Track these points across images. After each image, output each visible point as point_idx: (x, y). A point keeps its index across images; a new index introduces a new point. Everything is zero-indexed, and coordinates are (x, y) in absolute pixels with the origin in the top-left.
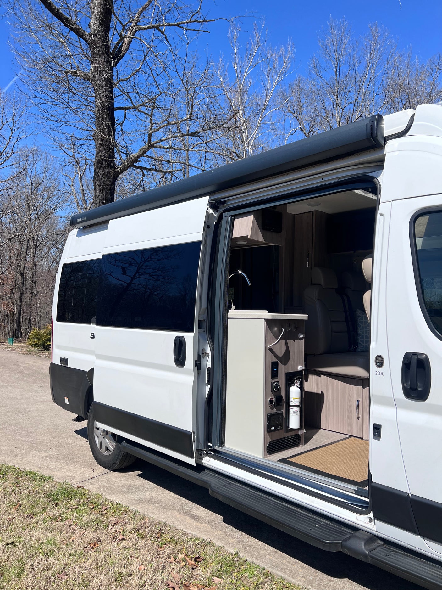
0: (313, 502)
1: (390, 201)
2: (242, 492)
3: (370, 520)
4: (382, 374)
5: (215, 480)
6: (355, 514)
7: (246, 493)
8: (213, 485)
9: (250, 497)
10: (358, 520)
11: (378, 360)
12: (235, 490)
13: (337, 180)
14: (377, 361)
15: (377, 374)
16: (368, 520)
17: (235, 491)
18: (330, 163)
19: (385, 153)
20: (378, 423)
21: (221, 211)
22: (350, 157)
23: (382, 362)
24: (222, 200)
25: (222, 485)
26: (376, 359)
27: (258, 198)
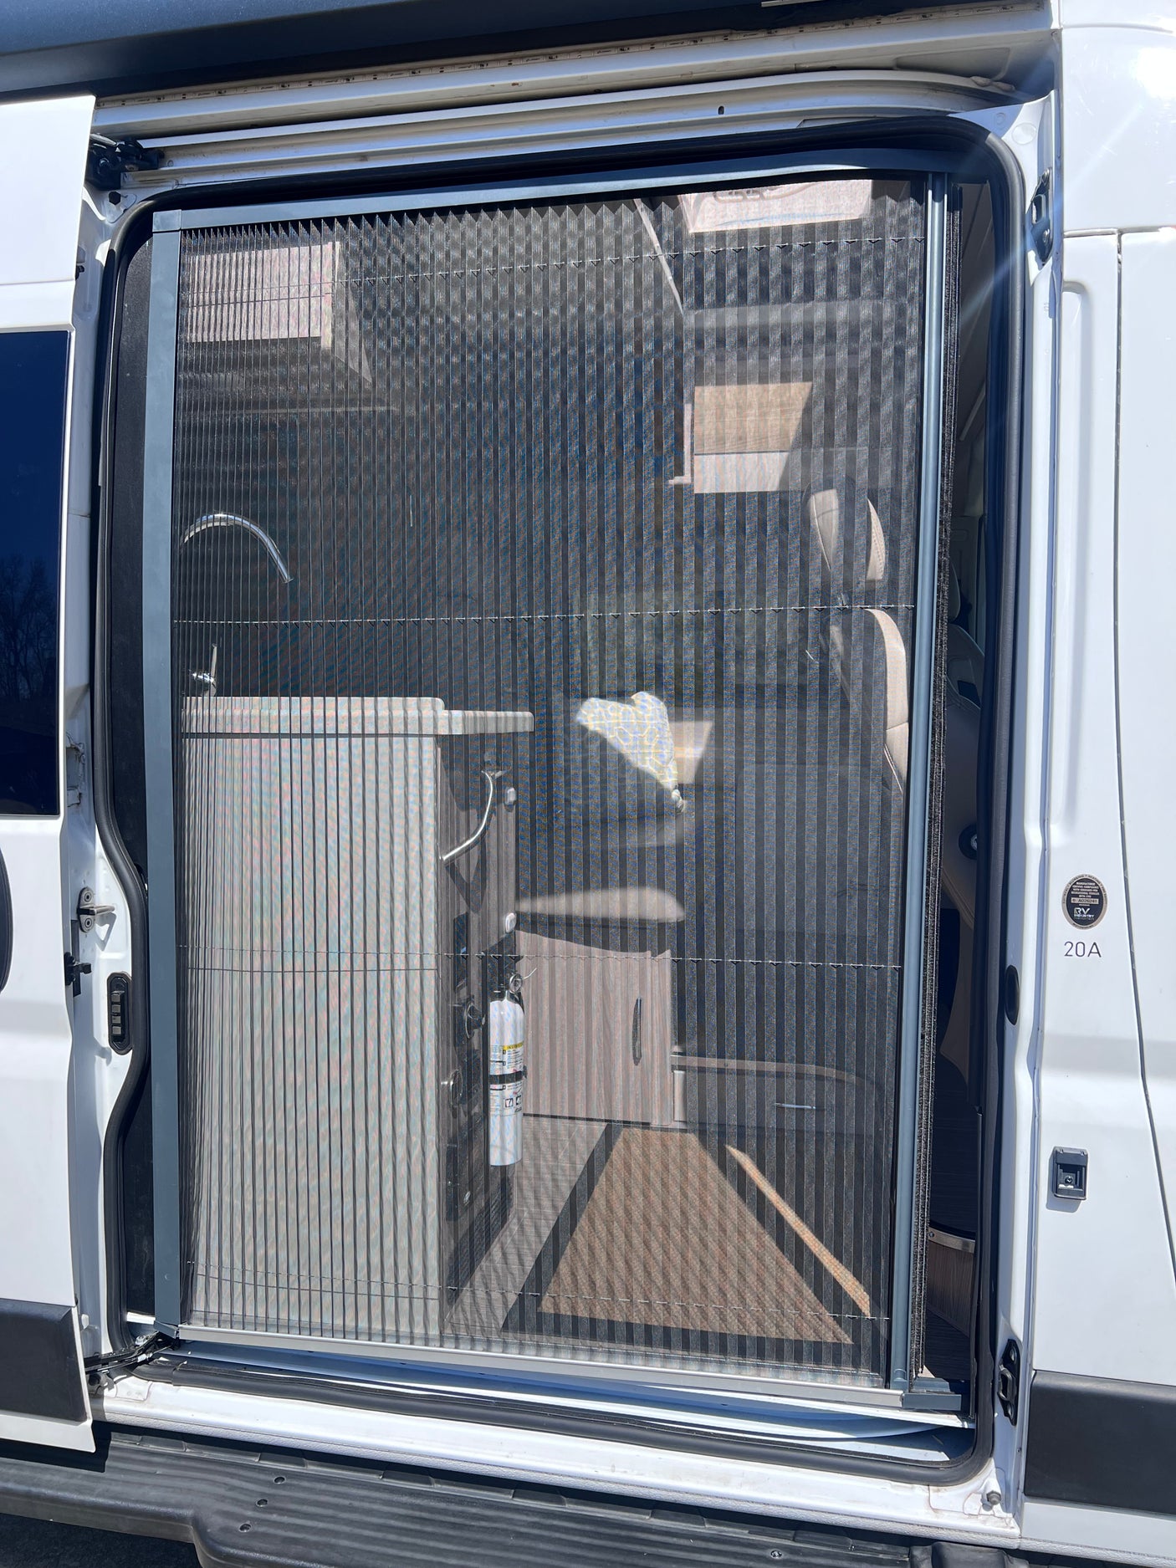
0: (725, 1479)
1: (1113, 234)
2: (369, 1512)
3: (989, 1500)
4: (1094, 950)
5: (203, 1486)
6: (919, 1490)
7: (386, 1509)
8: (215, 1523)
9: (417, 1527)
10: (936, 1510)
11: (1077, 896)
12: (330, 1512)
13: (793, 125)
14: (1075, 900)
15: (1073, 952)
16: (975, 1505)
17: (334, 1519)
18: (781, 32)
19: (1055, 25)
20: (1071, 1144)
21: (136, 200)
22: (885, 20)
23: (1097, 901)
24: (146, 144)
25: (255, 1509)
26: (1070, 894)
27: (363, 157)
